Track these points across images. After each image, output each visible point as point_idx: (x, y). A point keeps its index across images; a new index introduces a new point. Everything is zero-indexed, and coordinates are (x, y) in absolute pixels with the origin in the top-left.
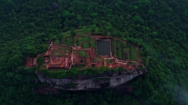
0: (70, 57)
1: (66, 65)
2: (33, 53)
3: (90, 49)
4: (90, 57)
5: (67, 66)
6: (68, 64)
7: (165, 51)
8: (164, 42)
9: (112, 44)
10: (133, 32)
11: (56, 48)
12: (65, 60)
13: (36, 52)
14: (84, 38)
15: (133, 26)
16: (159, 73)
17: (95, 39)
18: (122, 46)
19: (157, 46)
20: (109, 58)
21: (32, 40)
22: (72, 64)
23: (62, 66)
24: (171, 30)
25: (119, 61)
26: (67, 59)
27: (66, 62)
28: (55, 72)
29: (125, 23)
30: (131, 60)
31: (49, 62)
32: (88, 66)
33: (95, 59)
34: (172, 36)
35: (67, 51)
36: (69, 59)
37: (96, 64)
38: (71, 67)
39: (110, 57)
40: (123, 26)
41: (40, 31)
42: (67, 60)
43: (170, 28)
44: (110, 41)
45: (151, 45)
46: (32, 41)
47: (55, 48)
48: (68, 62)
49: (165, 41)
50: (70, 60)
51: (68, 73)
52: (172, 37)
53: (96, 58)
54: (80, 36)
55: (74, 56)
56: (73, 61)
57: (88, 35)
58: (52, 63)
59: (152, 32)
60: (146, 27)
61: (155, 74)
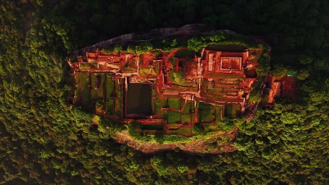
0: (203, 72)
1: (211, 55)
2: (283, 104)
3: (166, 93)
4: (165, 73)
5: (209, 53)
6: (207, 57)
7: (32, 113)
8: (30, 135)
9: (122, 105)
10: (86, 157)
11: (232, 94)
12: (213, 66)
13: (276, 108)
14: (178, 119)
15: (83, 173)
16: (48, 65)
17: (156, 118)
18: (105, 102)
19: (45, 125)
20: (129, 74)
21: (289, 142)
22: (199, 59)
23: (219, 53)
24: (14, 161)
25: (113, 69)
26: (211, 69)
27: (211, 63)
28: (231, 43)
29: (99, 180)
30: (91, 73)
31: (244, 62)
32: (169, 56)
33: (155, 71)
34: (15, 148)
35: (210, 87)
36: (206, 68)
37: (154, 61)
38: (202, 53)
39: (128, 78)
40: (104, 173)
41: (275, 166)
42: (209, 66)
43: (14, 166)
44: (126, 113)
45: (56, 125)
46: (290, 139)
47: (235, 94)
48: (208, 62)
49: (29, 137)
50: (203, 67)
51: (206, 41)
52: (14, 146)
53: (154, 73)
54: (186, 124)
55: (197, 75)
56: (199, 64)
57: (170, 128)
58: (239, 61)
59: (51, 158)
60: (59, 170)
61: (55, 62)
